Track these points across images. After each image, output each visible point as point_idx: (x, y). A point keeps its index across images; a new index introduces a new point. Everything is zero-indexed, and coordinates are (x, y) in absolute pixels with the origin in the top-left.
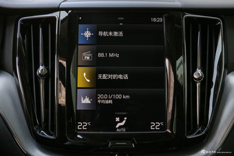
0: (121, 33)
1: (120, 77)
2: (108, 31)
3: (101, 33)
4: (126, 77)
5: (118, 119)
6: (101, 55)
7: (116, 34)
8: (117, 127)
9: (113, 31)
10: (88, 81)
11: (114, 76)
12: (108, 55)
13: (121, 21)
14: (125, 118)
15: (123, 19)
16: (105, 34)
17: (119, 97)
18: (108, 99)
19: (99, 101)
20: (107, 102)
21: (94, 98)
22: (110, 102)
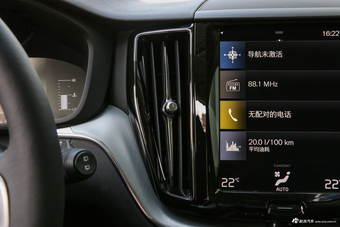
0: (280, 53)
1: (280, 114)
2: (262, 51)
3: (251, 54)
4: (288, 115)
5: (277, 174)
6: (252, 84)
7: (272, 54)
8: (277, 184)
9: (268, 50)
10: (235, 120)
11: (271, 114)
12: (262, 84)
13: (279, 36)
14: (288, 173)
15: (281, 32)
16: (257, 54)
17: (278, 142)
18: (263, 146)
19: (251, 149)
20: (262, 150)
21: (244, 145)
22: (267, 149)
